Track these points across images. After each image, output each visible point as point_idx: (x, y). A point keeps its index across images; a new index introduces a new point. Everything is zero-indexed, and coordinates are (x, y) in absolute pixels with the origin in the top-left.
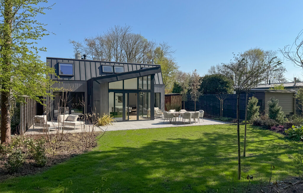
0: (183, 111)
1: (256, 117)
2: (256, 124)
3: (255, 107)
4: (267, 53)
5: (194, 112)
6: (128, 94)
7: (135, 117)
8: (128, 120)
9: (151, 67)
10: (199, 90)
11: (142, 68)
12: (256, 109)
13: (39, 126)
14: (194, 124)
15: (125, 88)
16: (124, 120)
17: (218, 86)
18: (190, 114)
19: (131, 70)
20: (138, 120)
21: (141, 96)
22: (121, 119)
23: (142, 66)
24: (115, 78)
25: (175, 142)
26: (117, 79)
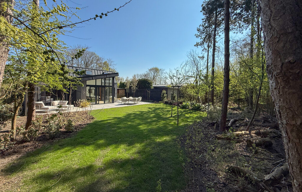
0: (131, 98)
1: (166, 100)
2: (166, 103)
3: (165, 95)
4: (160, 70)
5: (138, 98)
6: (99, 88)
7: (103, 102)
8: (98, 104)
9: (111, 73)
10: (136, 86)
11: (103, 73)
12: (165, 96)
13: (39, 109)
14: (138, 104)
15: (97, 85)
16: (96, 104)
17: (146, 84)
18: (136, 99)
19: (97, 74)
20: (104, 103)
21: (106, 89)
22: (94, 103)
23: (103, 72)
24: (91, 78)
25: (138, 113)
26: (93, 79)
